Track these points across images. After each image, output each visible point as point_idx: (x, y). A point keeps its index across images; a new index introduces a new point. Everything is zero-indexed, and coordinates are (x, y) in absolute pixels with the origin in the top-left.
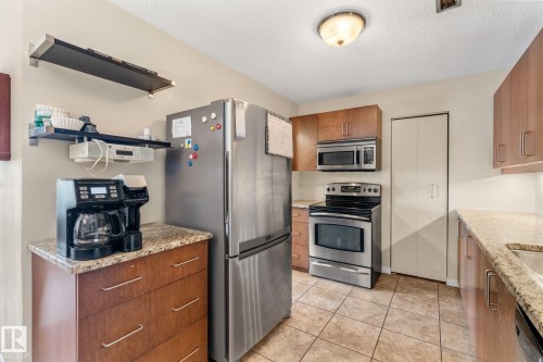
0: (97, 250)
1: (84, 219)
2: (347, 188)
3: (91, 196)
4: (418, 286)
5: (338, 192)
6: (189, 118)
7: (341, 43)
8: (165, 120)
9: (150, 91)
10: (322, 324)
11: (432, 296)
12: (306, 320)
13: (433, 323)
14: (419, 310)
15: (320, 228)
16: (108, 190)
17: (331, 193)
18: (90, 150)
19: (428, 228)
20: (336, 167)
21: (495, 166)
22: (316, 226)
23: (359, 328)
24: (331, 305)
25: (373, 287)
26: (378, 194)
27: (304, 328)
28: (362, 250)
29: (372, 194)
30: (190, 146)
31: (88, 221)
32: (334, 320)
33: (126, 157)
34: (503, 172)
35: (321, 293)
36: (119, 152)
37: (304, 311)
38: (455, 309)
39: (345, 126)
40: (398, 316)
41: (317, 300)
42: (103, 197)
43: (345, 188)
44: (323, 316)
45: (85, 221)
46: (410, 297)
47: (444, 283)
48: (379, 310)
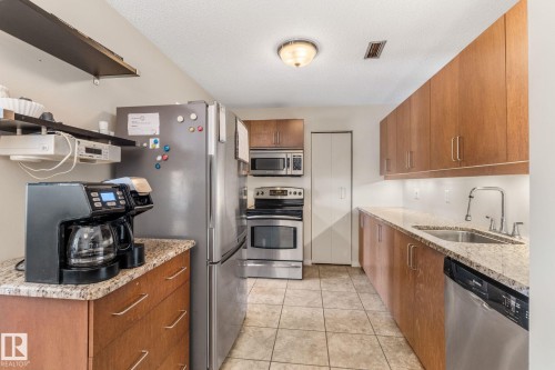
0: (103, 269)
1: (84, 234)
2: (275, 191)
3: (104, 203)
4: (334, 270)
5: (267, 196)
6: (157, 115)
7: (297, 65)
8: (115, 113)
9: (97, 75)
10: (276, 317)
11: (346, 276)
12: (261, 317)
13: (354, 296)
14: (341, 288)
15: (256, 231)
16: (116, 196)
17: (260, 197)
18: (56, 145)
19: (339, 222)
20: (268, 172)
21: (381, 174)
22: (253, 228)
23: (306, 312)
24: (277, 300)
25: (303, 278)
26: (301, 197)
27: (263, 325)
28: (295, 247)
29: (297, 197)
30: (157, 146)
31: (90, 235)
32: (285, 311)
33: (95, 156)
34: (386, 178)
35: (263, 292)
36: (88, 150)
37: (255, 309)
38: (363, 283)
39: (276, 135)
40: (331, 296)
41: (264, 298)
42: (114, 204)
43: (273, 192)
44: (273, 310)
45: (86, 236)
46: (332, 280)
47: (350, 265)
48: (315, 295)
